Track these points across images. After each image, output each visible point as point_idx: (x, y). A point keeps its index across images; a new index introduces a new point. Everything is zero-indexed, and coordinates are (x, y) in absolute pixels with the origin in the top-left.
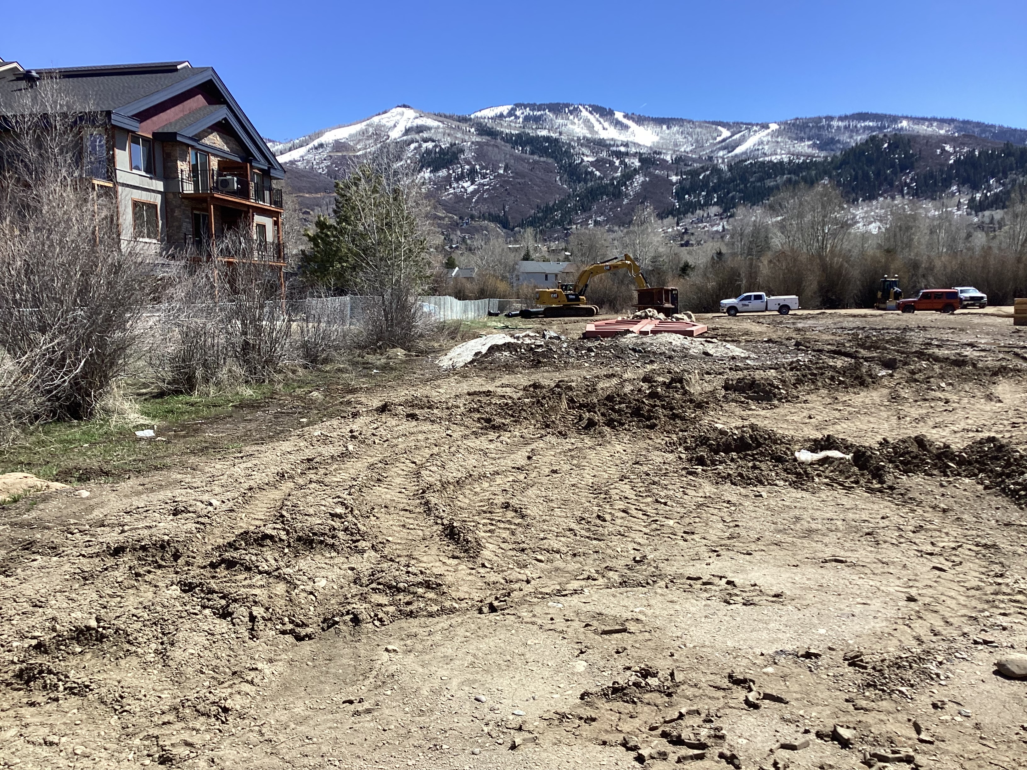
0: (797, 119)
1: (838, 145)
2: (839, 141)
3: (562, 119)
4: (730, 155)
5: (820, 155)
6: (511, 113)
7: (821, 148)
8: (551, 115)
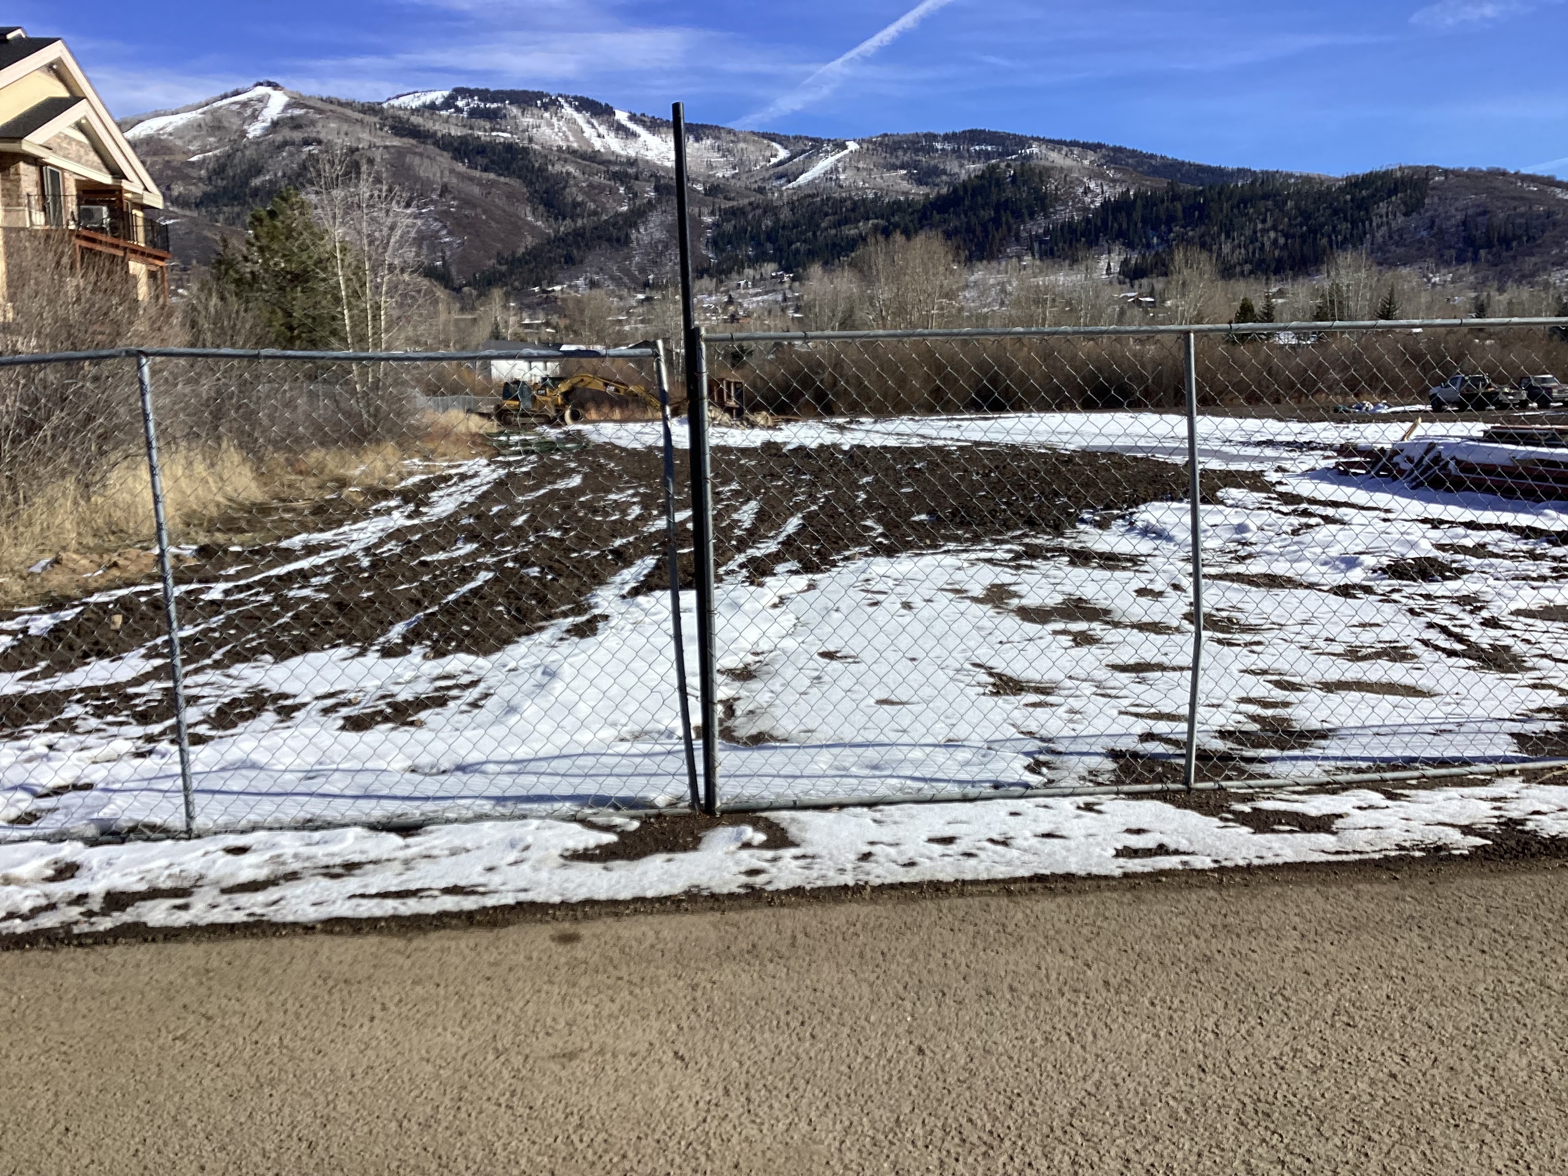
0: (886, 135)
1: (944, 178)
2: (944, 172)
3: (533, 115)
4: (790, 185)
5: (918, 192)
6: (449, 103)
7: (920, 182)
8: (514, 110)
